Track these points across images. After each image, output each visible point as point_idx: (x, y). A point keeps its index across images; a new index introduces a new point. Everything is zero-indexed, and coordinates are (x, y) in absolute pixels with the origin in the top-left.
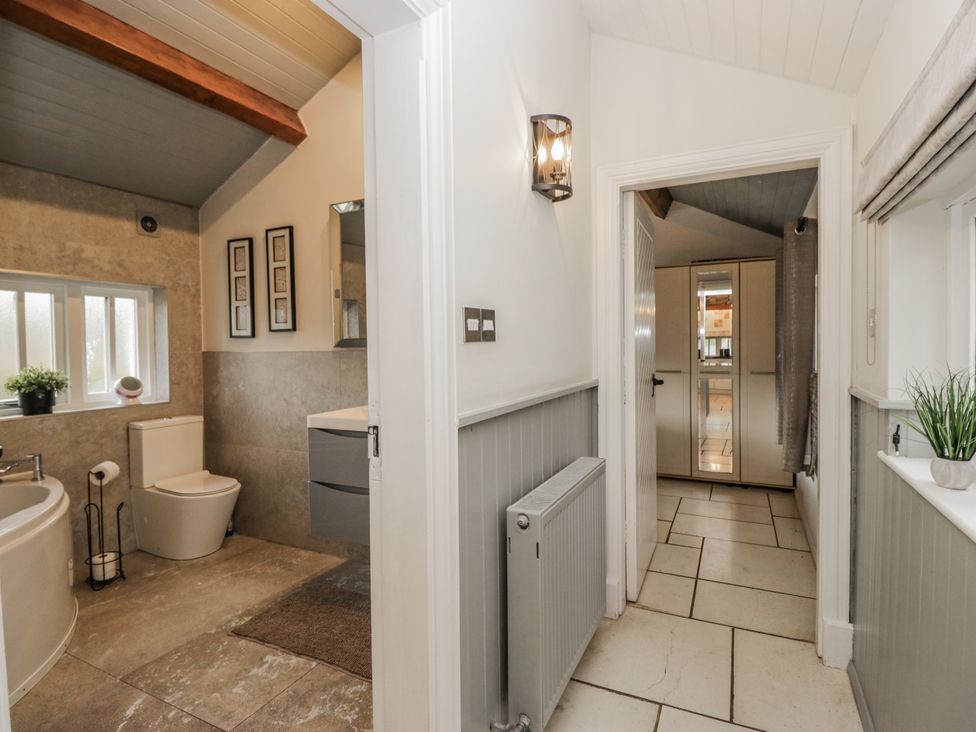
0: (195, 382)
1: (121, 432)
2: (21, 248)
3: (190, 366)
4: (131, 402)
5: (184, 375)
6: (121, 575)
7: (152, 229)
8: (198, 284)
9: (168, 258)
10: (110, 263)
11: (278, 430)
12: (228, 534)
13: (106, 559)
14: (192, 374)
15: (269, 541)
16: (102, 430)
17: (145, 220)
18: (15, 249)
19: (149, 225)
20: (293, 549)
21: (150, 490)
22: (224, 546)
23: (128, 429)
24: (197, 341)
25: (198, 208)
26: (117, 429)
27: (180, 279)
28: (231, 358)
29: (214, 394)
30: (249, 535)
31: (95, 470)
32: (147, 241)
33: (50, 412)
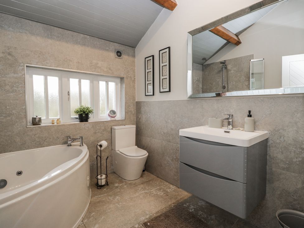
0: (133, 113)
1: (109, 130)
2: (79, 63)
3: (132, 107)
4: (113, 119)
5: (130, 110)
6: (107, 184)
7: (120, 56)
8: (135, 76)
9: (125, 67)
10: (106, 68)
11: (162, 133)
12: (144, 171)
13: (102, 177)
14: (132, 110)
15: (158, 177)
16: (104, 128)
17: (118, 52)
18: (77, 63)
19: (119, 54)
20: (168, 183)
21: (118, 152)
22: (142, 176)
23: (112, 129)
24: (134, 98)
25: (135, 48)
26: (108, 128)
27: (129, 74)
28: (145, 104)
29: (140, 117)
30: (150, 173)
31: (99, 144)
32: (118, 60)
33: (88, 121)
